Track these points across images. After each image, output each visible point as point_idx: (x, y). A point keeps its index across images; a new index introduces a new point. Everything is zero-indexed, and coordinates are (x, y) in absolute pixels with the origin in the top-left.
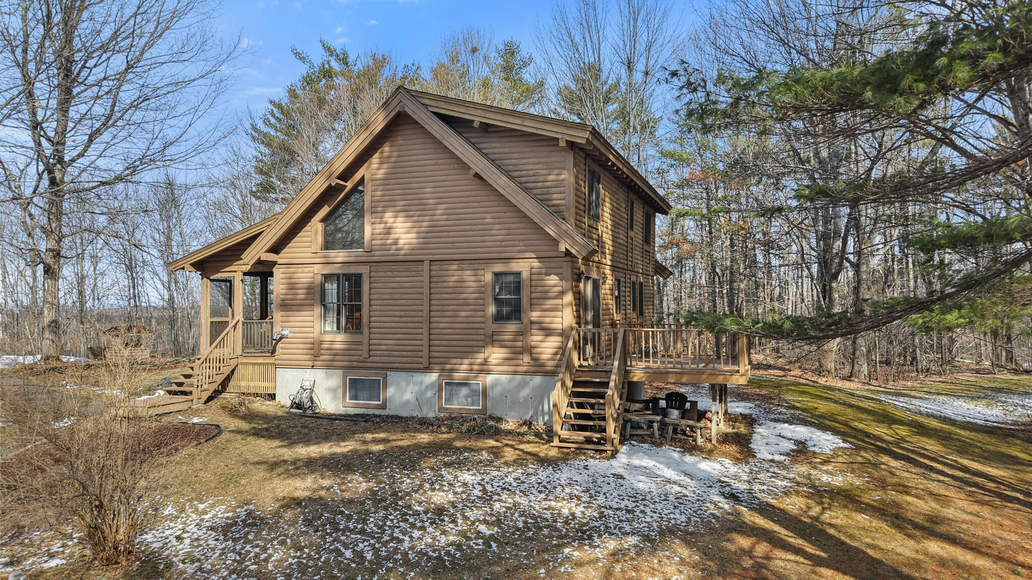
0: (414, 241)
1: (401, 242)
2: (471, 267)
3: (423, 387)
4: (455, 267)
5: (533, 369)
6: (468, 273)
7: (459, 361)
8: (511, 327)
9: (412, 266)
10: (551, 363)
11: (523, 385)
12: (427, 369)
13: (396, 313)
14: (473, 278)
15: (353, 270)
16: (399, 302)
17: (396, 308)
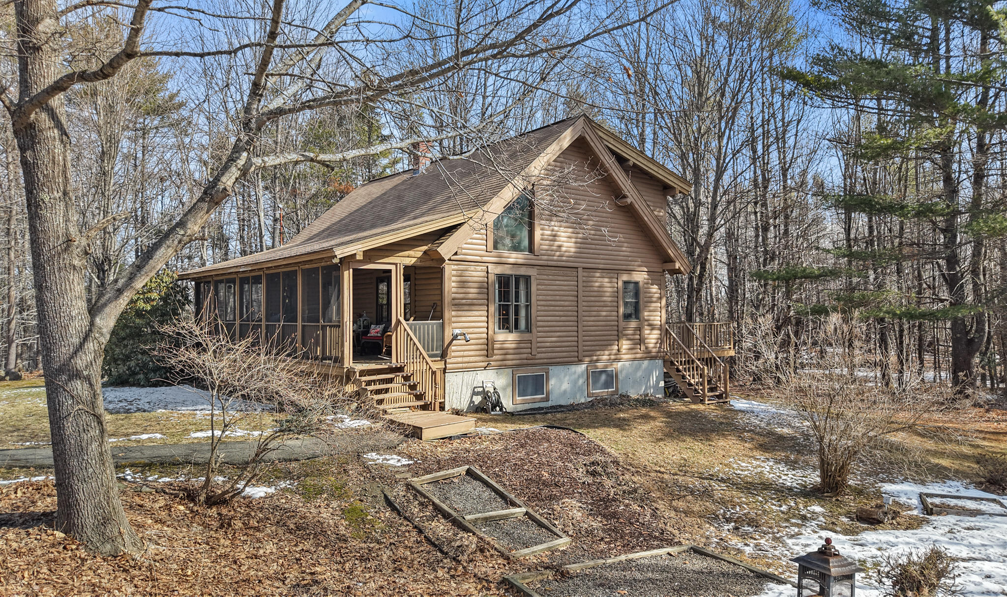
0: (573, 250)
1: (564, 249)
2: (609, 275)
3: (576, 376)
4: (598, 275)
5: (645, 355)
6: (606, 280)
7: (602, 353)
8: (633, 324)
9: (568, 272)
10: (654, 350)
11: (638, 368)
12: (580, 361)
13: (557, 313)
14: (608, 285)
15: (523, 271)
16: (559, 303)
17: (557, 308)
